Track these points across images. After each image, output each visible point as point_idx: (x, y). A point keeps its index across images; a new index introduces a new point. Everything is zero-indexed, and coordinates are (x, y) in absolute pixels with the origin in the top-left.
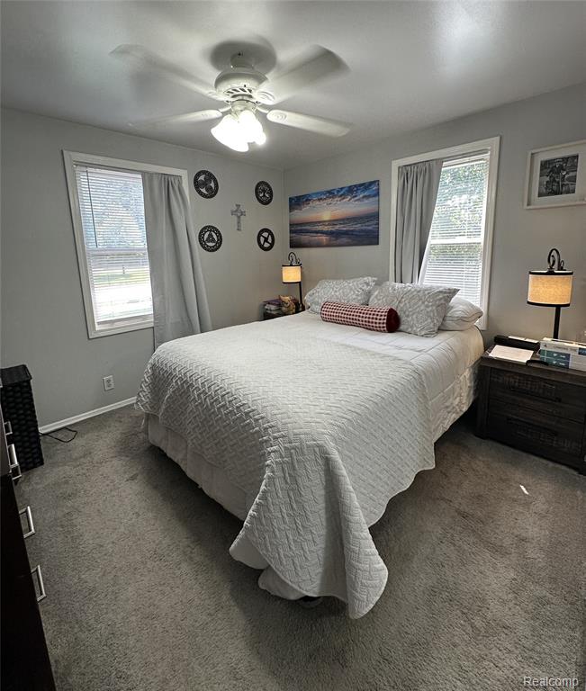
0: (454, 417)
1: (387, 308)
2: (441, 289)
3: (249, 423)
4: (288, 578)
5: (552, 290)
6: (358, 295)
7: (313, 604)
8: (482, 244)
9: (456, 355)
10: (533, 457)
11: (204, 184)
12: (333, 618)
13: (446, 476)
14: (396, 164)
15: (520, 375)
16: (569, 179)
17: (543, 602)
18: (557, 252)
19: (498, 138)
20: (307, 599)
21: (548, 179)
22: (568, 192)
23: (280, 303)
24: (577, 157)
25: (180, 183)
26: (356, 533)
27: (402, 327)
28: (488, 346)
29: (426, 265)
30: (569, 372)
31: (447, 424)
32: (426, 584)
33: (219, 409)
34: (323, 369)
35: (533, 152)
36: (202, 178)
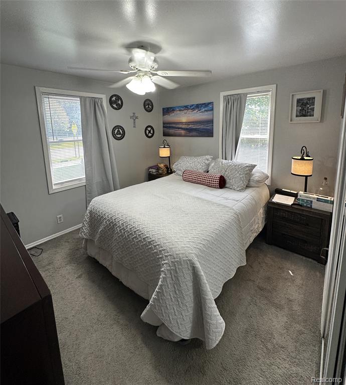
0: (255, 235)
1: (219, 175)
2: (247, 165)
3: (150, 248)
4: (175, 330)
5: (303, 168)
6: (203, 166)
7: (186, 343)
8: (268, 140)
9: (255, 201)
10: (295, 255)
11: (115, 102)
12: (197, 349)
13: (252, 267)
14: (222, 94)
15: (288, 211)
16: (311, 109)
17: (301, 333)
18: (306, 147)
19: (275, 85)
20: (183, 340)
21: (300, 108)
22: (310, 116)
23: (158, 168)
24: (314, 98)
25: (102, 102)
26: (209, 305)
27: (227, 186)
28: (272, 195)
29: (239, 149)
30: (312, 211)
31: (252, 239)
32: (243, 327)
33: (133, 239)
34: (187, 214)
35: (293, 94)
36: (114, 99)
